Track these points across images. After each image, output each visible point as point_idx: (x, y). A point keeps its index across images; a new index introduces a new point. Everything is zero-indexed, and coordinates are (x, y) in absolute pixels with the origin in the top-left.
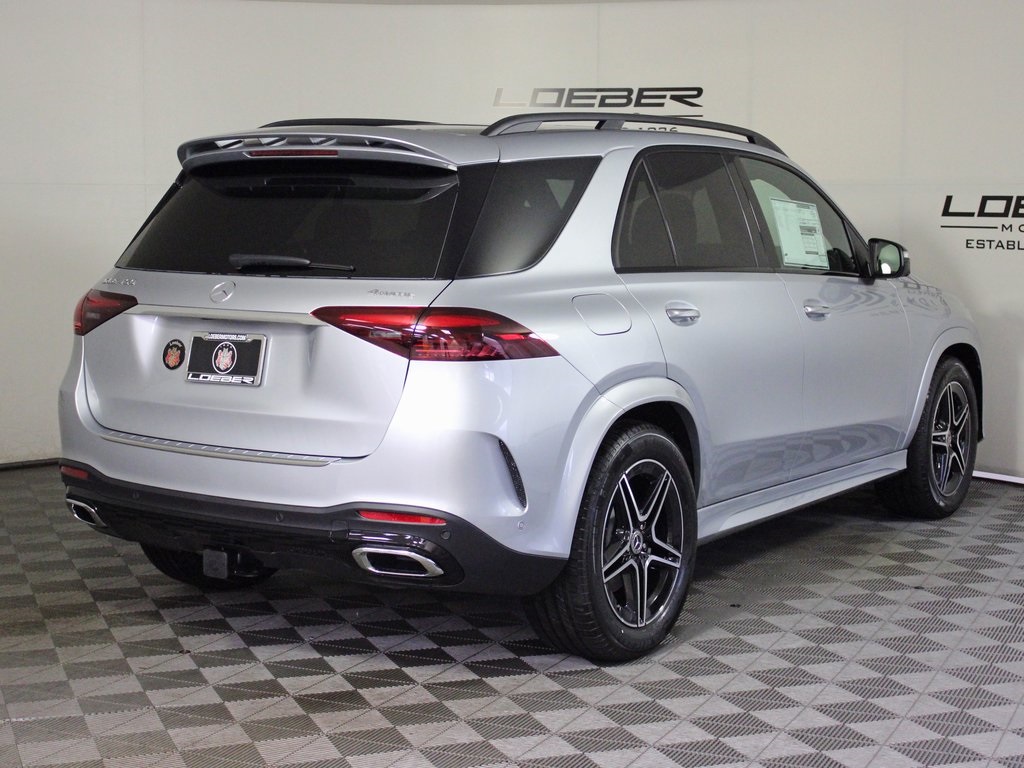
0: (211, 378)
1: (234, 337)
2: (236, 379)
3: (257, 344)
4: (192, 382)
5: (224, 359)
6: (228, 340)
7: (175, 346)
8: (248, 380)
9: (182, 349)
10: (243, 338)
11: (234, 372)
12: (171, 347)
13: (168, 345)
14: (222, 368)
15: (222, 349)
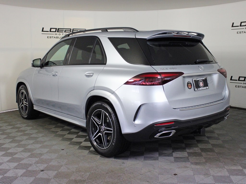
0: (201, 89)
1: (202, 79)
2: (205, 88)
3: (206, 79)
4: (197, 91)
5: (201, 84)
6: (201, 80)
7: (189, 83)
8: (207, 87)
9: (191, 84)
10: (203, 78)
11: (204, 87)
12: (189, 84)
13: (187, 83)
14: (201, 86)
15: (200, 82)
